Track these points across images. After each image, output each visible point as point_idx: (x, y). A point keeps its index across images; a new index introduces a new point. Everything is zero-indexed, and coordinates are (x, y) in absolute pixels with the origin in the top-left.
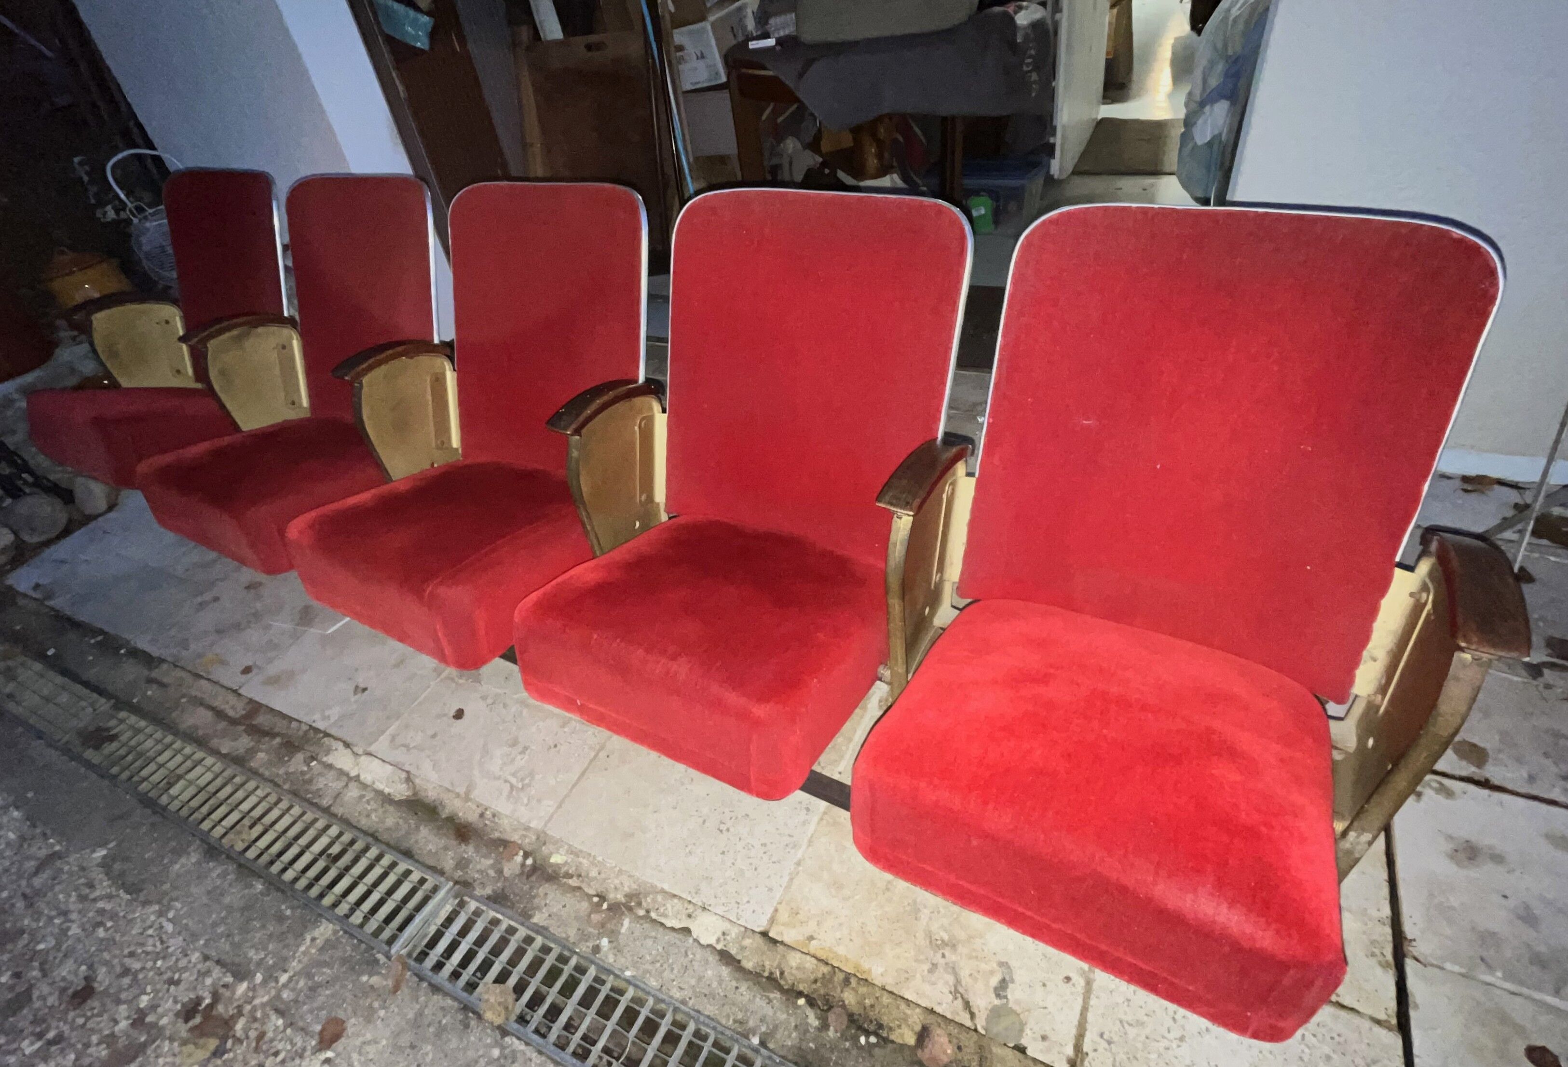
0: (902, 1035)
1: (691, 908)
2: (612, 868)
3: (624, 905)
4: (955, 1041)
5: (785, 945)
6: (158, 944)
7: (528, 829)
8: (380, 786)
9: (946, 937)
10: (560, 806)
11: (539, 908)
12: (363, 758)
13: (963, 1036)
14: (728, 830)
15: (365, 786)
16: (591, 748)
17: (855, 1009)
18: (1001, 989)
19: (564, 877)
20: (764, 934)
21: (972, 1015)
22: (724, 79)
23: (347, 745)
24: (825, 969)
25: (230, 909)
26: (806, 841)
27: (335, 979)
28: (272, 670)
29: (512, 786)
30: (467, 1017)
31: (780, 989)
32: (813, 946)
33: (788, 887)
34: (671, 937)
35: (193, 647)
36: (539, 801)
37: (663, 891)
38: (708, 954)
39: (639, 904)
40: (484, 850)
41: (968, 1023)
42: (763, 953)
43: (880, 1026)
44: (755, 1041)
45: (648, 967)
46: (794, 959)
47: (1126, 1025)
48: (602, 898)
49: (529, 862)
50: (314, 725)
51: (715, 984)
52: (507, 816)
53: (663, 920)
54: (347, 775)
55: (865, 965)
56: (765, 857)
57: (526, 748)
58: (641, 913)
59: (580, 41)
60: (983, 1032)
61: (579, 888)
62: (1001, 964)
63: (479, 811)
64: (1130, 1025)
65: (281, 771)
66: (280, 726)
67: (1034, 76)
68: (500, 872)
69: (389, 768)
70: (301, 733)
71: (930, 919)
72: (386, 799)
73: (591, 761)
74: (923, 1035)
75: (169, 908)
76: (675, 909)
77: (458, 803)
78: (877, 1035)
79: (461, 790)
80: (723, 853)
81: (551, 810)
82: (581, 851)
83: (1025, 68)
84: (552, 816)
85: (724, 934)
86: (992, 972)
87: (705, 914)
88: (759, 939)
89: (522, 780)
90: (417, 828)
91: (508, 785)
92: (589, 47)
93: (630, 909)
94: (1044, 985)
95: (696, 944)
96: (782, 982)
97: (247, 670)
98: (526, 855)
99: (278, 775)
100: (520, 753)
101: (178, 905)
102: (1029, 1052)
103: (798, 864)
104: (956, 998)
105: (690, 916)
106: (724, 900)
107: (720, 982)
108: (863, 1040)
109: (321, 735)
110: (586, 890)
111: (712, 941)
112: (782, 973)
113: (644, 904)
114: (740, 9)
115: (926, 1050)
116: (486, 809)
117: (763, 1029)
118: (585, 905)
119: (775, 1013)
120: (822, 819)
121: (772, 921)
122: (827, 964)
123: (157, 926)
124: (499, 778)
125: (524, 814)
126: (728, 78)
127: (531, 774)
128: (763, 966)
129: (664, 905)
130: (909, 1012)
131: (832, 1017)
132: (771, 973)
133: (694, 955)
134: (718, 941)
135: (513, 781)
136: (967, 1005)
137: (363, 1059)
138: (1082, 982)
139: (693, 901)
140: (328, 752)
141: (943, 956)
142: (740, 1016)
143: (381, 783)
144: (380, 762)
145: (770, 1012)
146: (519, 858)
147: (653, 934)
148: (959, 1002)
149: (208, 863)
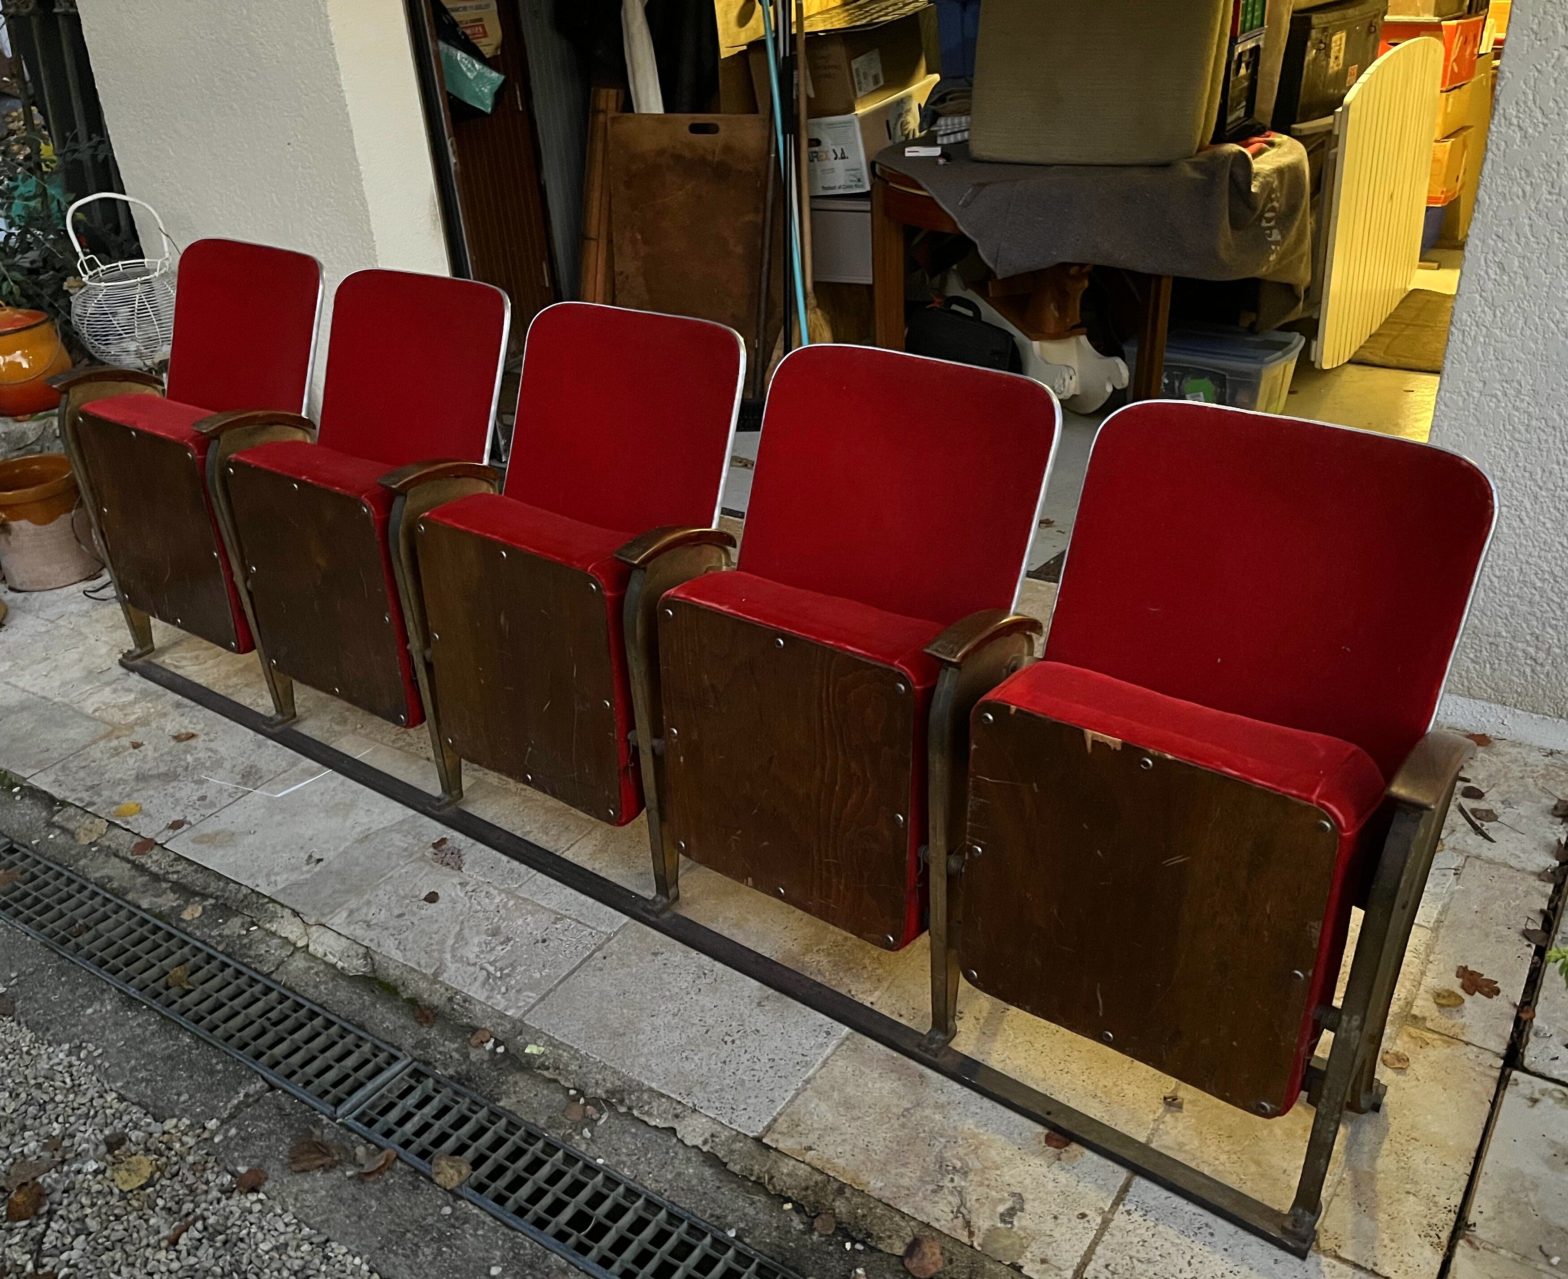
0: (891, 1246)
1: (679, 1109)
2: (595, 1063)
3: (605, 1101)
4: (947, 1254)
5: (779, 1152)
6: (68, 1080)
7: (503, 1016)
8: (331, 959)
9: (959, 1165)
10: (542, 999)
11: (507, 1094)
12: (314, 928)
13: (956, 1250)
14: (733, 1042)
15: (314, 957)
16: (585, 947)
17: (845, 1218)
18: (1008, 1216)
19: (539, 1068)
20: (758, 1140)
21: (971, 1234)
22: (868, 188)
23: (296, 914)
24: (818, 1178)
25: (151, 1055)
26: (821, 1060)
27: (271, 1132)
28: (208, 828)
29: (489, 973)
30: (417, 1179)
31: (767, 1193)
32: (809, 1156)
33: (792, 1101)
34: (653, 1134)
35: (106, 793)
36: (519, 991)
37: (651, 1090)
38: (692, 1154)
39: (621, 1102)
40: (449, 1034)
41: (965, 1240)
42: (753, 1158)
43: (869, 1235)
44: (732, 1234)
45: (624, 1158)
46: (786, 1166)
47: (1134, 1260)
48: (581, 1093)
49: (501, 1049)
50: (257, 889)
51: (695, 1181)
52: (480, 1002)
53: (646, 1119)
54: (294, 944)
55: (864, 1178)
56: (771, 1072)
57: (509, 940)
58: (623, 1110)
59: (686, 119)
60: (979, 1249)
61: (555, 1081)
62: (1013, 1195)
63: (448, 994)
64: (1139, 1261)
65: (215, 933)
66: (214, 886)
67: (1276, 235)
68: (466, 1056)
69: (344, 942)
70: (240, 896)
71: (945, 1147)
72: (339, 974)
73: (585, 960)
74: (914, 1246)
75: (80, 1047)
76: (662, 1108)
77: (423, 985)
78: (863, 1243)
79: (429, 972)
80: (725, 1062)
81: (532, 1001)
82: (562, 1043)
83: (1264, 224)
84: (533, 1006)
85: (712, 1136)
86: (1002, 1200)
87: (696, 1116)
88: (750, 1144)
89: (501, 970)
90: (374, 1005)
91: (484, 973)
92: (695, 128)
93: (611, 1106)
94: (1055, 1218)
95: (680, 1144)
96: (770, 1187)
97: (176, 825)
98: (497, 1044)
99: (210, 936)
100: (502, 944)
101: (91, 1047)
102: (1025, 1271)
103: (807, 1082)
104: (957, 1217)
105: (677, 1116)
106: (718, 1104)
107: (702, 1180)
108: (848, 1246)
109: (266, 900)
110: (562, 1083)
111: (699, 1142)
112: (771, 1178)
113: (627, 1101)
114: (901, 102)
115: (915, 1260)
116: (456, 993)
117: (742, 1225)
118: (559, 1097)
119: (757, 1213)
120: (842, 1044)
121: (769, 1129)
122: (822, 1173)
123: (65, 1063)
124: (475, 964)
125: (500, 1002)
126: (872, 187)
127: (513, 966)
128: (752, 1170)
129: (650, 1103)
130: (903, 1224)
131: (817, 1223)
132: (759, 1178)
133: (676, 1154)
134: (705, 1142)
135: (491, 969)
136: (968, 1224)
137: (298, 1205)
138: (1099, 1220)
139: (684, 1102)
140: (272, 918)
141: (952, 1180)
142: (718, 1212)
143: (334, 956)
144: (335, 934)
145: (751, 1211)
146: (489, 1046)
147: (633, 1130)
148: (960, 1222)
149: (126, 1011)
